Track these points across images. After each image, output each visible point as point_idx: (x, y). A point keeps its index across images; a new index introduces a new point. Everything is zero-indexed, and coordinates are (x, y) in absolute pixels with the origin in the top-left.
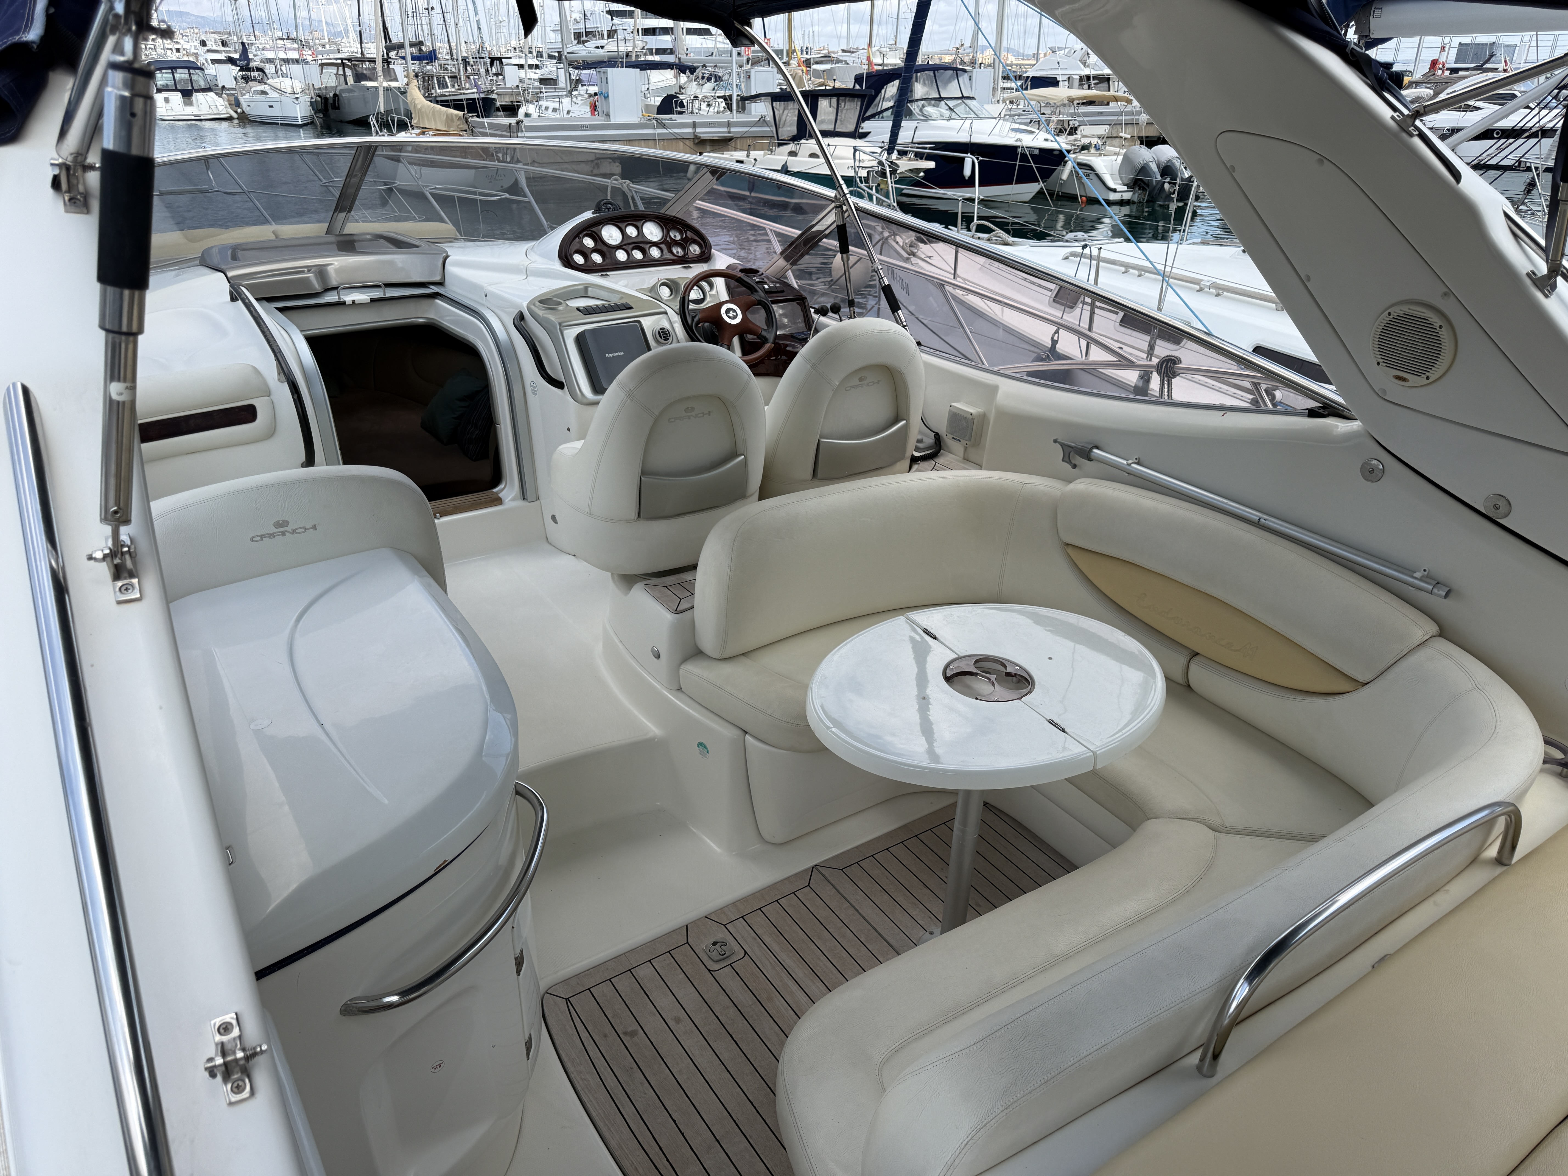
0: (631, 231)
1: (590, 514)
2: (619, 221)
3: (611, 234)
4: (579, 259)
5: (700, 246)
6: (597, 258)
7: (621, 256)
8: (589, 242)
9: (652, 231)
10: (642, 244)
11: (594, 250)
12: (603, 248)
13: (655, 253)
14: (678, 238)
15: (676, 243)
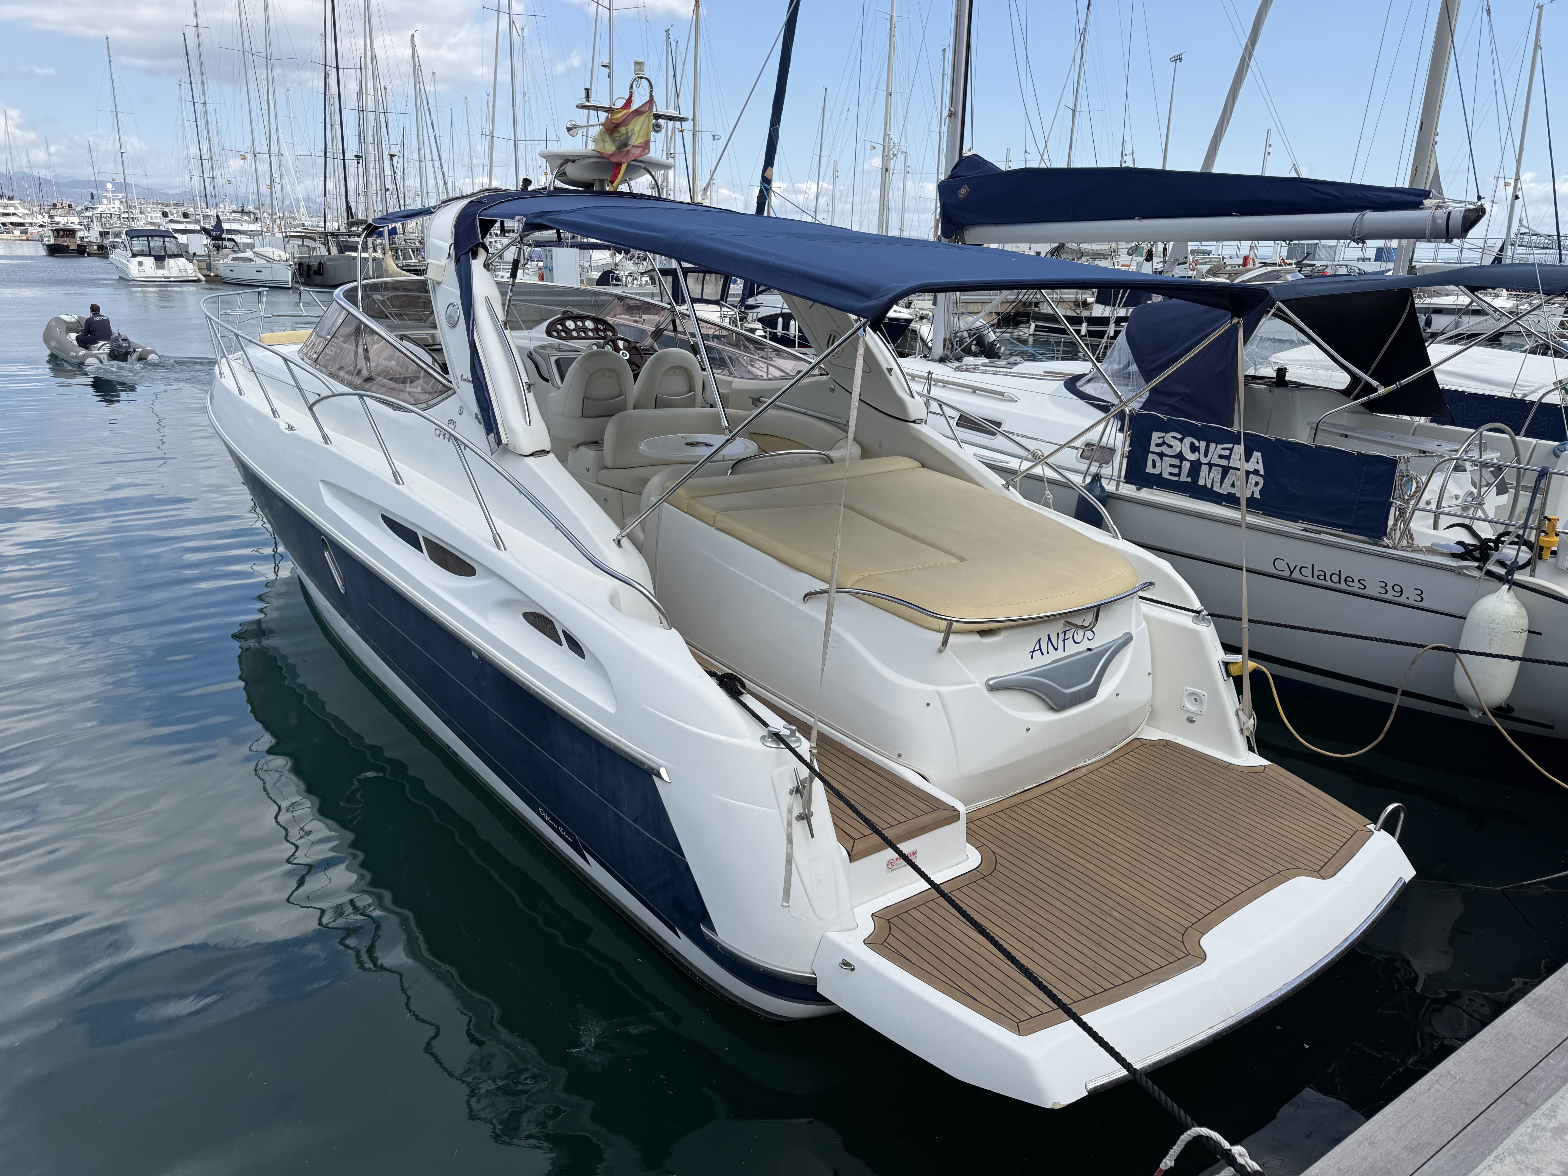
0: (580, 324)
1: (563, 415)
2: (574, 318)
3: (570, 324)
4: (555, 334)
5: (612, 332)
6: (563, 334)
7: (575, 334)
8: (560, 327)
9: (589, 324)
10: (585, 330)
11: (562, 331)
12: (567, 330)
13: (591, 334)
14: (602, 328)
15: (601, 330)
